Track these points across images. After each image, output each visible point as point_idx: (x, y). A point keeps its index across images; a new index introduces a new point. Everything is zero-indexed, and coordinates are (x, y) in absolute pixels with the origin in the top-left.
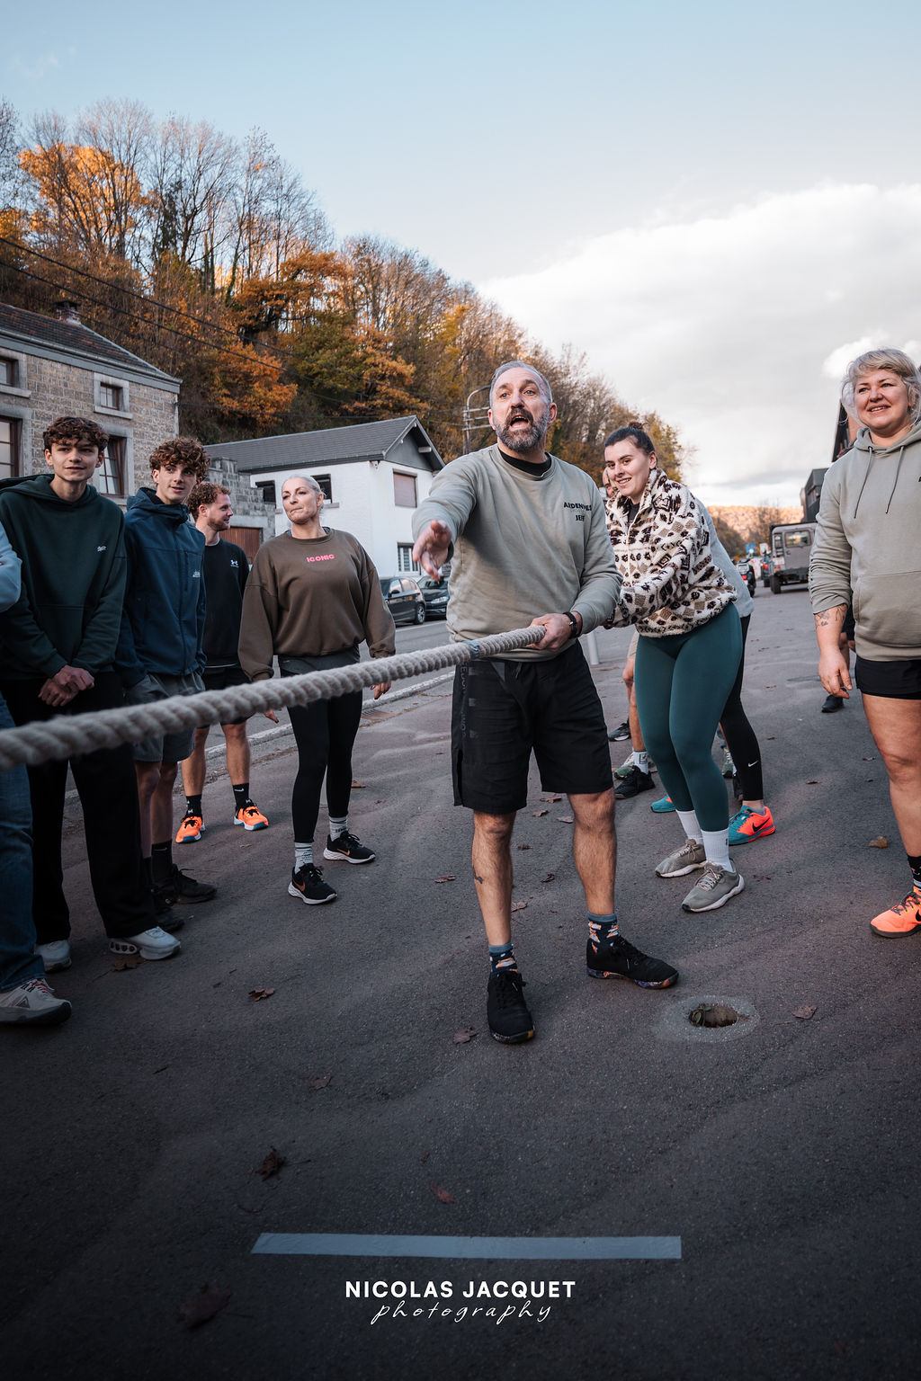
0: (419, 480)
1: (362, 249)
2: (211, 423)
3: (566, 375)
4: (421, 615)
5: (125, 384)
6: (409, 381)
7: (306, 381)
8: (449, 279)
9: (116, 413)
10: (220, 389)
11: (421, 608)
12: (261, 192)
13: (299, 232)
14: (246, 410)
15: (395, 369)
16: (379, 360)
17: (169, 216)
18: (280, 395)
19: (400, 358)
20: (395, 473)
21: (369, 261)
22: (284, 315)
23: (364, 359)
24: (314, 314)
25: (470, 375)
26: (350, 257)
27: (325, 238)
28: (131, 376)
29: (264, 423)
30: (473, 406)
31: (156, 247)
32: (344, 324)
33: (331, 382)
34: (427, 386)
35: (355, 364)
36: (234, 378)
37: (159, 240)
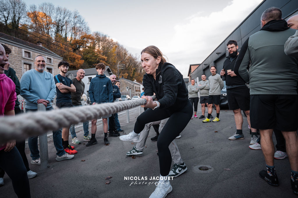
1: (97, 34)
3: (136, 59)
5: (52, 58)
6: (106, 60)
7: (86, 59)
8: (113, 40)
9: (50, 64)
12: (77, 22)
13: (84, 31)
14: (74, 65)
15: (103, 58)
16: (100, 56)
17: (58, 26)
18: (81, 62)
19: (104, 56)
21: (98, 36)
22: (81, 47)
23: (97, 55)
24: (87, 46)
25: (118, 59)
26: (94, 35)
27: (89, 32)
28: (53, 57)
29: (78, 67)
30: (119, 65)
31: (55, 32)
32: (93, 49)
33: (91, 60)
34: (110, 61)
35: (95, 56)
36: (72, 59)
37: (56, 31)
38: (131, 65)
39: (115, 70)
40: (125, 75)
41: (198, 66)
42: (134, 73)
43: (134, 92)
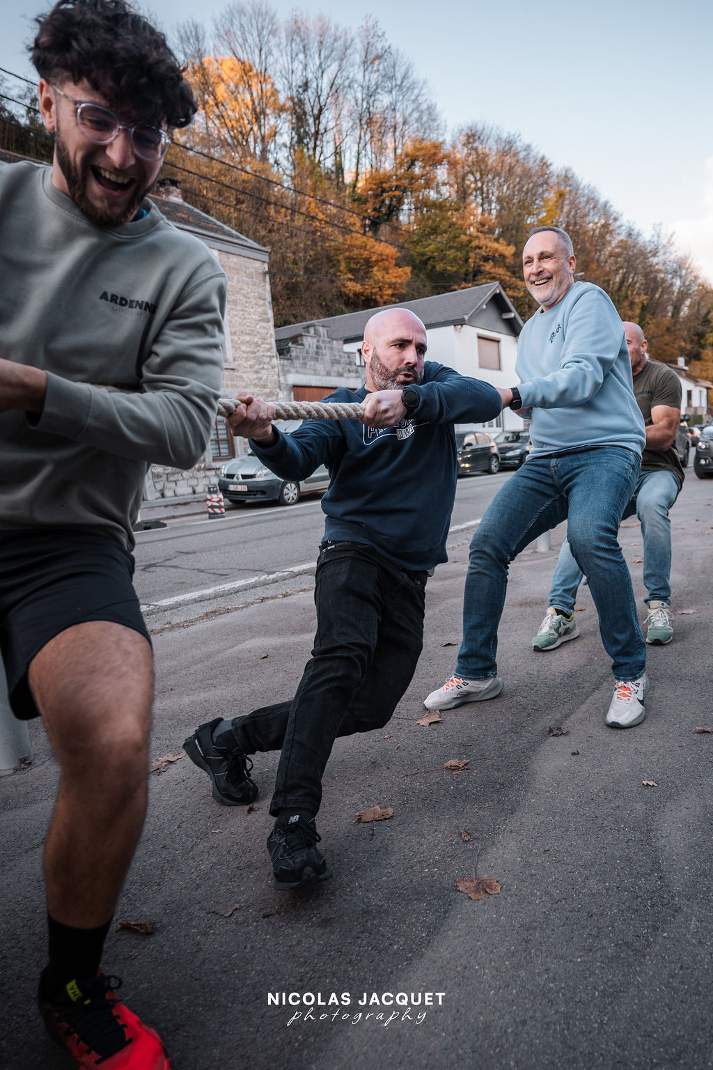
0: (502, 344)
1: (471, 137)
2: (339, 305)
4: (494, 465)
6: (510, 262)
7: (420, 264)
8: (550, 165)
10: (345, 274)
11: (495, 460)
12: (377, 85)
14: (368, 291)
15: (497, 250)
16: (483, 242)
17: (300, 118)
18: (396, 277)
20: (480, 337)
21: (476, 150)
23: (470, 242)
24: (428, 204)
26: (459, 146)
27: (436, 128)
28: (219, 245)
29: (384, 303)
32: (455, 211)
33: (442, 265)
35: (462, 247)
36: (357, 264)
37: (294, 142)
38: (629, 282)
42: (641, 318)
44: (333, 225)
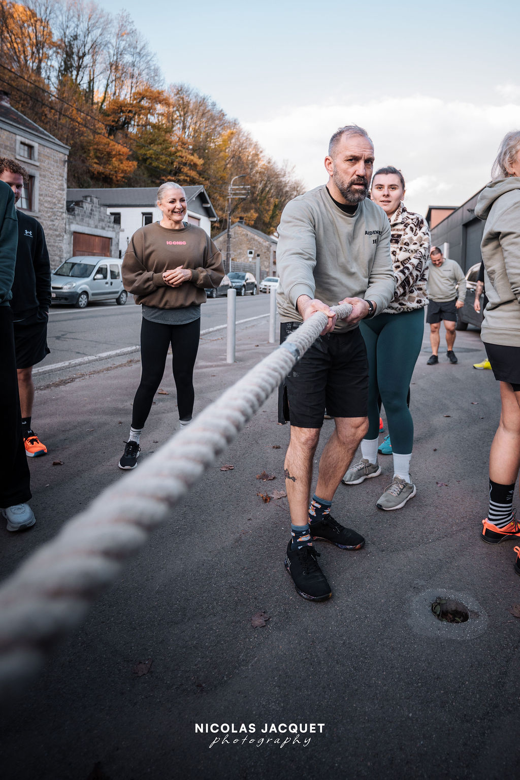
1: (180, 91)
2: (87, 178)
3: (284, 176)
5: (36, 145)
6: (200, 168)
7: (143, 161)
8: (226, 115)
9: (30, 161)
10: (93, 159)
12: (124, 49)
13: (144, 76)
14: (108, 172)
15: (192, 160)
16: (184, 154)
17: (69, 55)
18: (127, 167)
19: (195, 155)
21: (183, 99)
22: (133, 122)
23: (176, 153)
24: (149, 124)
25: (233, 170)
26: (172, 95)
27: (159, 81)
28: (40, 141)
29: (118, 181)
30: (234, 185)
31: (60, 71)
32: (166, 132)
33: (156, 163)
34: (209, 172)
35: (170, 155)
36: (101, 154)
37: (62, 69)
38: (267, 189)
39: (221, 199)
40: (249, 215)
41: (451, 212)
42: (274, 211)
43: (269, 267)
44: (87, 127)
